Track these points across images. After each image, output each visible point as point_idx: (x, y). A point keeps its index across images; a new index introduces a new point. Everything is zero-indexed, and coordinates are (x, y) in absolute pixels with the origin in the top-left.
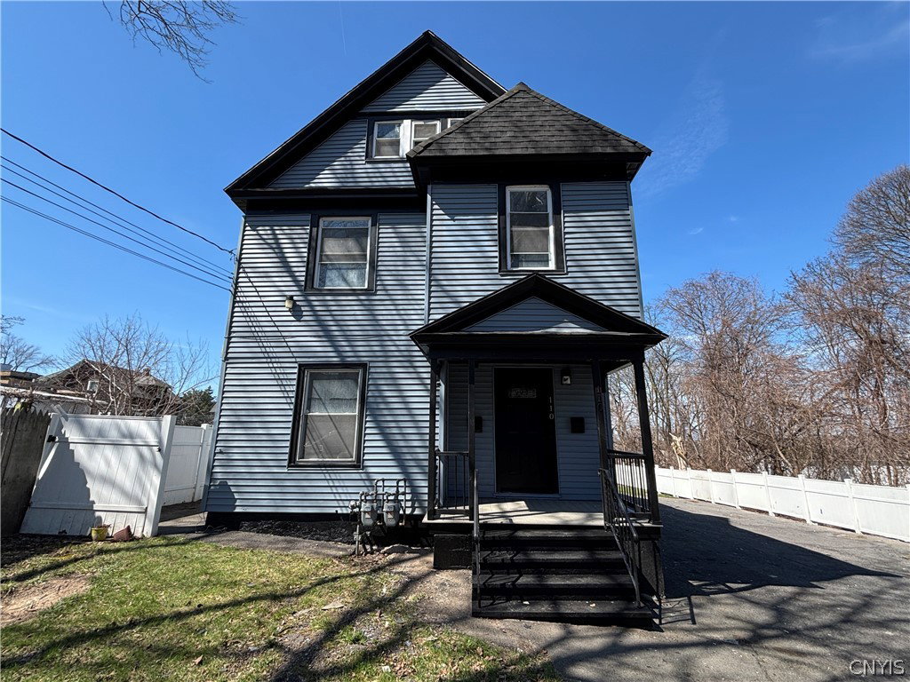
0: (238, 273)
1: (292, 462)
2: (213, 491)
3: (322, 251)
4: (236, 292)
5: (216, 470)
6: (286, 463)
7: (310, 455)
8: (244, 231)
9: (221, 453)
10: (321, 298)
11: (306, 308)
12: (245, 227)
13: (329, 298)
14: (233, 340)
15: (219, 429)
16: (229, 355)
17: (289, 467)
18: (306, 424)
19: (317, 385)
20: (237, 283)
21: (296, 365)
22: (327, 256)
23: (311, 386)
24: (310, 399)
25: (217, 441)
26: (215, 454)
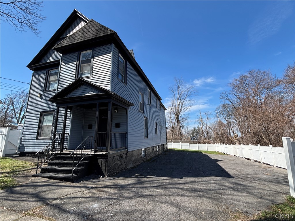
0: (30, 89)
1: (37, 138)
2: (21, 146)
3: (49, 80)
4: (29, 94)
5: (22, 141)
6: (35, 139)
7: (42, 136)
8: (32, 77)
9: (23, 136)
10: (47, 93)
11: (44, 96)
12: (33, 76)
13: (49, 93)
14: (28, 107)
15: (23, 130)
16: (27, 111)
17: (36, 139)
18: (42, 128)
19: (45, 117)
20: (30, 91)
21: (40, 112)
22: (50, 81)
23: (44, 118)
24: (43, 121)
25: (23, 133)
26: (22, 137)
